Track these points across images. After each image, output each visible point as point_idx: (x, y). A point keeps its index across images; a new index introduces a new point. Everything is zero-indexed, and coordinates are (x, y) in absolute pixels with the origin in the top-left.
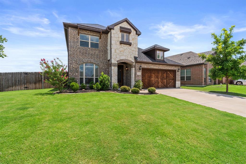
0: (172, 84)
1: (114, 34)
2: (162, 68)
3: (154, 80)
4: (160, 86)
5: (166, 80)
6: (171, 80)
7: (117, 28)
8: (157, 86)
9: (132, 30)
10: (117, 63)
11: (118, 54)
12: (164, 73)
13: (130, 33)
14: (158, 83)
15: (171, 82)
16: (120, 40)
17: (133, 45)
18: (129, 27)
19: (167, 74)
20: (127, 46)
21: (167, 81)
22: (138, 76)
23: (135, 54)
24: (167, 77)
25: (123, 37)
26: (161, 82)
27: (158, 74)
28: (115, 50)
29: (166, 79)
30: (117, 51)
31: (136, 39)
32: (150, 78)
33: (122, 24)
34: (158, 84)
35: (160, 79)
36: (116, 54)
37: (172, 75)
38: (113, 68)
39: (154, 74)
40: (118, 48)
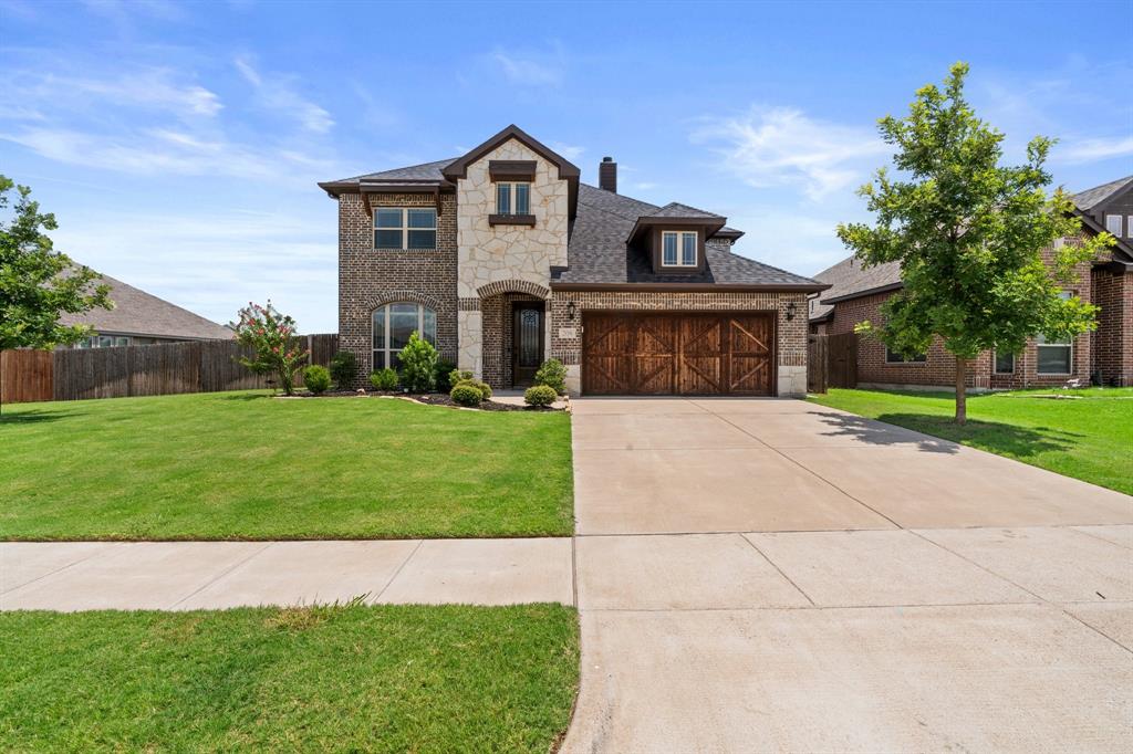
0: (759, 380)
1: (466, 192)
2: (686, 306)
3: (651, 360)
4: (682, 387)
5: (718, 360)
6: (753, 360)
7: (479, 170)
8: (670, 386)
9: (542, 165)
10: (477, 296)
11: (481, 264)
12: (710, 327)
13: (531, 178)
14: (673, 373)
15: (750, 369)
16: (492, 209)
17: (546, 222)
18: (527, 155)
19: (725, 330)
20: (521, 228)
21: (725, 365)
22: (565, 342)
23: (553, 257)
24: (724, 344)
25: (503, 197)
26: (689, 367)
27: (673, 331)
28: (472, 250)
29: (721, 352)
30: (479, 254)
31: (558, 196)
32: (627, 351)
33: (499, 149)
34: (673, 378)
35: (682, 357)
36: (474, 264)
37: (758, 338)
38: (462, 315)
39: (651, 331)
40: (483, 242)
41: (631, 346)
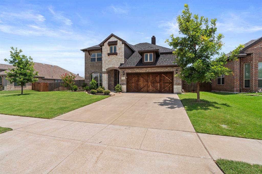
0: (169, 89)
1: (104, 49)
3: (143, 84)
4: (150, 91)
5: (159, 84)
6: (168, 84)
7: (106, 44)
8: (147, 90)
9: (119, 41)
10: (106, 71)
11: (107, 64)
12: (157, 76)
13: (116, 44)
14: (148, 87)
15: (167, 86)
16: (109, 52)
17: (119, 54)
18: (116, 40)
19: (161, 77)
20: (114, 55)
21: (161, 85)
22: (123, 80)
23: (121, 61)
24: (160, 80)
25: (111, 49)
26: (152, 86)
27: (148, 77)
28: (105, 61)
29: (160, 82)
30: (106, 62)
31: (122, 48)
32: (137, 82)
33: (110, 39)
34: (148, 88)
35: (150, 83)
36: (105, 64)
37: (169, 78)
38: (103, 75)
39: (143, 77)
40: (107, 59)
41: (138, 81)
